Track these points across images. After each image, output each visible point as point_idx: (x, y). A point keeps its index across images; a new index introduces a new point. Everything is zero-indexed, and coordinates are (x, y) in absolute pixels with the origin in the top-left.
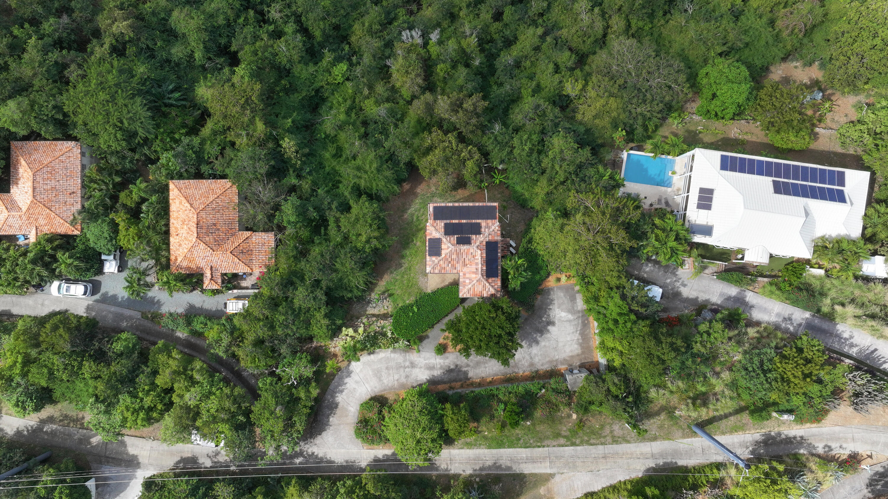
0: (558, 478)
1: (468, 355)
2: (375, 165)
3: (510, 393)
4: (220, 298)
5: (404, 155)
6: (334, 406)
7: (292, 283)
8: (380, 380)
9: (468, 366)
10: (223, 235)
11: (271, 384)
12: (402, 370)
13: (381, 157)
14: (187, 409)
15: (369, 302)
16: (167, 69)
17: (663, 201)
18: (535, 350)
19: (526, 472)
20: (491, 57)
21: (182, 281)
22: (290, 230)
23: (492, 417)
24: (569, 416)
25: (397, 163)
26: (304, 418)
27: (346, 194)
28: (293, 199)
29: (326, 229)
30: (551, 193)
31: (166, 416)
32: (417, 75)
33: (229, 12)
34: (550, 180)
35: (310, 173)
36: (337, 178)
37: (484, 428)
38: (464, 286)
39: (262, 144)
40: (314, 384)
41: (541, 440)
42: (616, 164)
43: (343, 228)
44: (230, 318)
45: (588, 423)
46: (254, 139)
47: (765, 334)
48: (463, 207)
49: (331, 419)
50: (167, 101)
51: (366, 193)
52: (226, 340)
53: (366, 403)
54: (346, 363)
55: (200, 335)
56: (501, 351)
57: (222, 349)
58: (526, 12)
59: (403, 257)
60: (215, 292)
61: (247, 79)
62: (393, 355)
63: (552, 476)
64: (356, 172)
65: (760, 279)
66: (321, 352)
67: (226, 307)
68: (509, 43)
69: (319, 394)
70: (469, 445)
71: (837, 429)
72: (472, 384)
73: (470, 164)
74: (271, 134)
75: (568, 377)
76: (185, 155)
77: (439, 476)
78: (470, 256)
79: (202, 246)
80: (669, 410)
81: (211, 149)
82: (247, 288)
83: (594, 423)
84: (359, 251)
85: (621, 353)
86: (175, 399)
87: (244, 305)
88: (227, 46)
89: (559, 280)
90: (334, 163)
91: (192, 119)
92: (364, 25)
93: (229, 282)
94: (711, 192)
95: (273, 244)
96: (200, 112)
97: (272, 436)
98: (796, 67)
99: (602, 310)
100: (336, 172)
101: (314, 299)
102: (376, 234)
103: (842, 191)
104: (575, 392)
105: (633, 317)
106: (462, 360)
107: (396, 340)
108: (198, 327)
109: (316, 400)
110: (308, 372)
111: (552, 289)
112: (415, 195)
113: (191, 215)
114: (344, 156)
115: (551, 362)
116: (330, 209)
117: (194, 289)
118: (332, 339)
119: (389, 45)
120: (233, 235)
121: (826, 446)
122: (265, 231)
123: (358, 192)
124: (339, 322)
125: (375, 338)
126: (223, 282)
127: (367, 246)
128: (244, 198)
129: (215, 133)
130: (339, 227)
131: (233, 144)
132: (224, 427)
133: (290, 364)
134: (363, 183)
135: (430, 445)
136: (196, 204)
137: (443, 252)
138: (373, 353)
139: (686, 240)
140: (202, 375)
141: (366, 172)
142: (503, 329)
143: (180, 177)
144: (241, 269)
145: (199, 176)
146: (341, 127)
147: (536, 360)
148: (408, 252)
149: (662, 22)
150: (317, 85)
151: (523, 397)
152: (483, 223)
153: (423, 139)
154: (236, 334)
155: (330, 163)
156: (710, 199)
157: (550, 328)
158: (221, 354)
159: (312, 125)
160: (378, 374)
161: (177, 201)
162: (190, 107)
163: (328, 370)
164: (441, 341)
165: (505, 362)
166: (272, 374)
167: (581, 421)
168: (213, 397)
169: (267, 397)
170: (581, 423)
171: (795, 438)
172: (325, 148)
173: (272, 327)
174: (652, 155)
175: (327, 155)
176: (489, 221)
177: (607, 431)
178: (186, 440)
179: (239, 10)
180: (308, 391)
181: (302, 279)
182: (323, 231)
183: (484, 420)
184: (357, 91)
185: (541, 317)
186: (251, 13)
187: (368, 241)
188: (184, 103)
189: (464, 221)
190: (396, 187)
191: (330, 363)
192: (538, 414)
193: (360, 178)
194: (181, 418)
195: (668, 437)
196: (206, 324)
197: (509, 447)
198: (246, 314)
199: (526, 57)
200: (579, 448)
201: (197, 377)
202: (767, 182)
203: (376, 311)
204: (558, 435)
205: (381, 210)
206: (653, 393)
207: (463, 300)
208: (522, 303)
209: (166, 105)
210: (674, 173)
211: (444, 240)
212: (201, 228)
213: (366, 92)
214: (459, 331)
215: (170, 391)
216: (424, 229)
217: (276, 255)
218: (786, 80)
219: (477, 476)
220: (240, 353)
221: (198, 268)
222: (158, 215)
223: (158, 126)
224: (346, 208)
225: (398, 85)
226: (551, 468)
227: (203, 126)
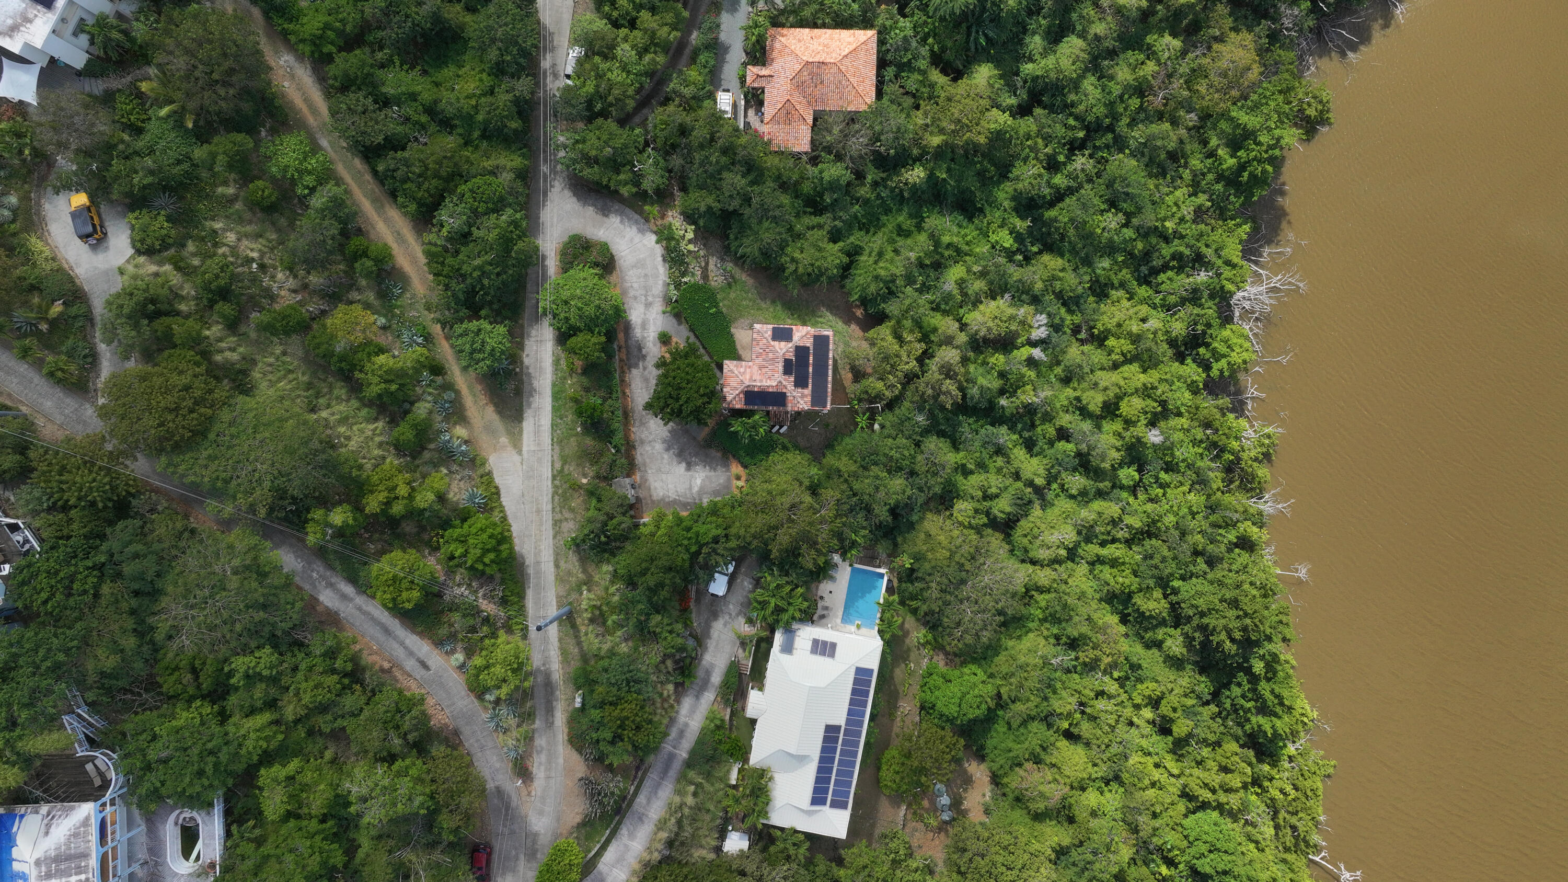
0: (517, 458)
1: (658, 366)
2: (883, 273)
3: (613, 413)
4: (735, 83)
5: (893, 308)
6: (605, 212)
7: (749, 171)
8: (634, 266)
9: (645, 368)
10: (809, 91)
11: (635, 141)
12: (644, 292)
13: (893, 281)
14: (612, 47)
15: (722, 260)
16: (1014, 29)
17: (825, 612)
18: (659, 447)
19: (525, 424)
20: (1010, 421)
21: (758, 41)
22: (812, 171)
23: (587, 390)
24: (585, 476)
25: (885, 299)
26: (597, 178)
27: (852, 239)
28: (848, 176)
29: (811, 214)
30: (840, 476)
31: (605, 21)
32: (989, 329)
33: (1082, 108)
34: (855, 476)
35: (879, 196)
36: (872, 230)
37: (575, 380)
38: (736, 366)
39: (917, 142)
40: (634, 190)
41: (560, 442)
42: (871, 559)
43: (811, 232)
44: (712, 96)
45: (576, 495)
46: (920, 133)
47: (666, 705)
48: (827, 369)
49: (591, 208)
50: (974, 30)
51: (852, 262)
52: (687, 91)
53: (608, 249)
54: (655, 229)
55: (693, 60)
56: (662, 400)
57: (678, 87)
58: (1066, 470)
59: (773, 302)
60: (742, 79)
61: (993, 126)
62: (661, 282)
63: (520, 452)
64: (876, 250)
65: (729, 710)
66: (668, 200)
67: (724, 91)
68: (1030, 445)
69: (622, 195)
70: (556, 362)
71: (561, 761)
72: (623, 372)
73: (880, 385)
74: (928, 153)
75: (627, 480)
76: (906, 50)
77: (522, 327)
78: (770, 373)
79: (798, 67)
80: (588, 582)
81: (912, 81)
82: (746, 116)
83: (577, 502)
84: (782, 249)
85: (653, 535)
86: (623, 32)
87: (726, 112)
88: (1040, 104)
89: (738, 478)
90: (890, 227)
91: (952, 59)
92: (1061, 271)
93: (754, 95)
94: (832, 655)
95: (797, 149)
96: (961, 67)
97: (577, 142)
98: (984, 795)
99: (702, 519)
100: (879, 227)
101: (731, 196)
102: (801, 270)
103: (825, 804)
104: (611, 485)
105: (694, 549)
106: (651, 361)
107: (678, 286)
108: (702, 58)
109: (617, 192)
110: (648, 184)
111: (728, 470)
112: (847, 322)
113: (834, 55)
114: (898, 239)
115: (645, 464)
116: (835, 219)
117: (747, 54)
118: (682, 213)
119: (1035, 300)
120: (809, 103)
121: (542, 748)
122: (813, 141)
123: (853, 253)
124: (701, 223)
125: (682, 263)
126: (753, 88)
127: (788, 259)
128: (852, 118)
129: (932, 86)
130: (813, 228)
131: (917, 107)
132: (590, 88)
133: (656, 164)
134: (863, 258)
135: (562, 315)
136: (847, 62)
137: (776, 343)
138: (664, 260)
139: (777, 621)
140: (649, 64)
141: (876, 263)
142: (686, 402)
143: (881, 42)
144: (769, 110)
145: (882, 64)
146: (932, 236)
147: (648, 448)
148: (779, 308)
149: (1046, 633)
150: (987, 210)
151: (608, 426)
152: (808, 391)
153: (912, 331)
154: (693, 102)
155: (890, 223)
156: (823, 653)
157: (684, 465)
158: (672, 85)
159: (941, 203)
160: (640, 264)
161: (851, 39)
162: (967, 56)
163: (647, 208)
164: (674, 340)
165: (648, 406)
166: (647, 144)
167: (580, 487)
168: (624, 75)
169: (622, 137)
170: (575, 487)
171: (553, 716)
172: (911, 216)
173: (702, 146)
174: (882, 601)
175: (901, 219)
176: (809, 398)
177: (568, 515)
178: (575, 41)
179: (1084, 120)
180: (626, 184)
181: (752, 183)
182: (809, 210)
183: (584, 380)
184: (978, 258)
185: (696, 455)
186: (1081, 134)
187: (793, 260)
188: (973, 49)
189: (811, 370)
190: (856, 297)
191: (654, 210)
192: (589, 441)
193: (870, 255)
194: (603, 39)
195: (560, 579)
196: (705, 67)
197: (553, 407)
198: (717, 117)
199: (1008, 462)
200: (550, 483)
201: (647, 58)
202: (840, 719)
203: (711, 267)
204: (565, 460)
205: (829, 278)
206: (607, 568)
207: (720, 367)
208: (714, 434)
209: (969, 28)
210: (858, 627)
211: (790, 345)
212: (818, 67)
213: (976, 268)
214: (686, 356)
215: (632, 24)
216: (804, 324)
217: (783, 153)
218: (968, 781)
219: (521, 369)
220: (671, 108)
221: (772, 60)
222: (837, 16)
223: (942, 19)
224: (835, 237)
225: (982, 307)
226: (528, 452)
227: (941, 72)
